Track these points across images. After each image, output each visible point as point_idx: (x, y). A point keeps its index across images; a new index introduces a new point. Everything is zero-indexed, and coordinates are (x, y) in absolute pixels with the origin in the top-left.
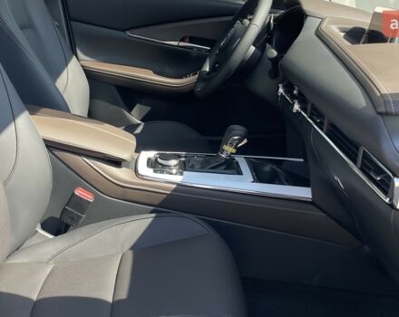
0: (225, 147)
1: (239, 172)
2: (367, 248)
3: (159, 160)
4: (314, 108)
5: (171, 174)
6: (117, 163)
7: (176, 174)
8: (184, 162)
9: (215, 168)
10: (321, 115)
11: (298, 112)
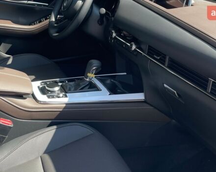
0: (89, 75)
1: (98, 89)
3: (47, 88)
5: (59, 97)
7: (63, 97)
8: (61, 86)
11: (135, 50)
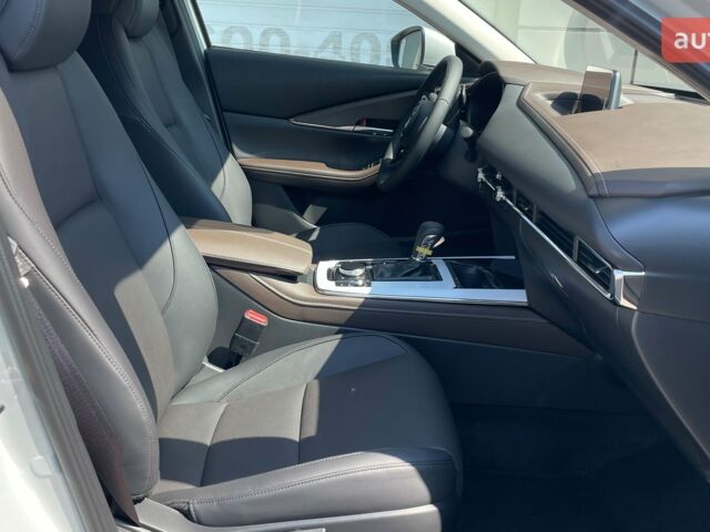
0: (419, 249)
1: (438, 278)
2: (599, 357)
3: (341, 270)
4: (520, 195)
5: (357, 285)
6: (291, 277)
7: (363, 285)
8: (371, 270)
9: (409, 275)
10: (528, 203)
11: (503, 201)
